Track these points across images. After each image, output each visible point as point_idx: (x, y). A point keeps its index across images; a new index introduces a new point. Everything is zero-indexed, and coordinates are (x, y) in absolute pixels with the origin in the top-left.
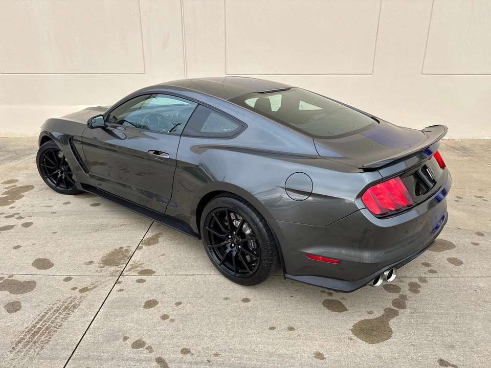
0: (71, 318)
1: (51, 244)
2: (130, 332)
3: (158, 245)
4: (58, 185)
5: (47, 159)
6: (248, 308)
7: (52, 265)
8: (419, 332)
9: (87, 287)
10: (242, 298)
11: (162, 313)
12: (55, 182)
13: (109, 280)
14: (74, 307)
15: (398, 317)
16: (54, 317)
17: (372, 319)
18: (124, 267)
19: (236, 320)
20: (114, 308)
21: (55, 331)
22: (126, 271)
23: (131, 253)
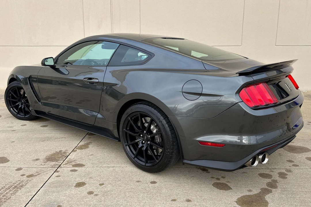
0: (19, 193)
1: (9, 148)
2: (63, 202)
3: (88, 149)
4: (18, 113)
5: (12, 95)
6: (155, 188)
7: (8, 161)
8: (289, 203)
9: (33, 174)
10: (151, 181)
11: (88, 191)
12: (17, 111)
13: (50, 170)
14: (22, 186)
15: (272, 194)
16: (5, 193)
17: (251, 195)
18: (62, 163)
19: (146, 195)
20: (52, 187)
21: (5, 202)
22: (63, 165)
23: (68, 154)
